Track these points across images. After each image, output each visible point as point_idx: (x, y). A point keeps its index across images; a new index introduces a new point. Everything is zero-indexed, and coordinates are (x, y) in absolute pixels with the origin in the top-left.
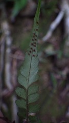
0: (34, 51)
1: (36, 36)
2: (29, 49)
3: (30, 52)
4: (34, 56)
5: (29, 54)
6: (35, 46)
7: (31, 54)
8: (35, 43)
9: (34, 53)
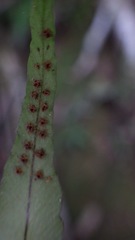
0: (42, 154)
1: (47, 92)
2: (18, 150)
3: (24, 160)
4: (40, 176)
5: (19, 171)
6: (43, 134)
7: (27, 170)
8: (44, 122)
9: (39, 164)
